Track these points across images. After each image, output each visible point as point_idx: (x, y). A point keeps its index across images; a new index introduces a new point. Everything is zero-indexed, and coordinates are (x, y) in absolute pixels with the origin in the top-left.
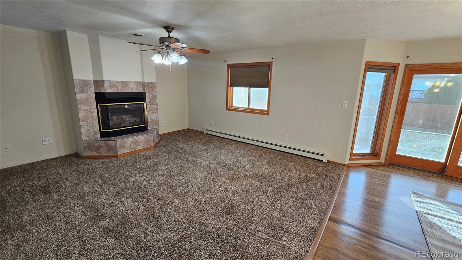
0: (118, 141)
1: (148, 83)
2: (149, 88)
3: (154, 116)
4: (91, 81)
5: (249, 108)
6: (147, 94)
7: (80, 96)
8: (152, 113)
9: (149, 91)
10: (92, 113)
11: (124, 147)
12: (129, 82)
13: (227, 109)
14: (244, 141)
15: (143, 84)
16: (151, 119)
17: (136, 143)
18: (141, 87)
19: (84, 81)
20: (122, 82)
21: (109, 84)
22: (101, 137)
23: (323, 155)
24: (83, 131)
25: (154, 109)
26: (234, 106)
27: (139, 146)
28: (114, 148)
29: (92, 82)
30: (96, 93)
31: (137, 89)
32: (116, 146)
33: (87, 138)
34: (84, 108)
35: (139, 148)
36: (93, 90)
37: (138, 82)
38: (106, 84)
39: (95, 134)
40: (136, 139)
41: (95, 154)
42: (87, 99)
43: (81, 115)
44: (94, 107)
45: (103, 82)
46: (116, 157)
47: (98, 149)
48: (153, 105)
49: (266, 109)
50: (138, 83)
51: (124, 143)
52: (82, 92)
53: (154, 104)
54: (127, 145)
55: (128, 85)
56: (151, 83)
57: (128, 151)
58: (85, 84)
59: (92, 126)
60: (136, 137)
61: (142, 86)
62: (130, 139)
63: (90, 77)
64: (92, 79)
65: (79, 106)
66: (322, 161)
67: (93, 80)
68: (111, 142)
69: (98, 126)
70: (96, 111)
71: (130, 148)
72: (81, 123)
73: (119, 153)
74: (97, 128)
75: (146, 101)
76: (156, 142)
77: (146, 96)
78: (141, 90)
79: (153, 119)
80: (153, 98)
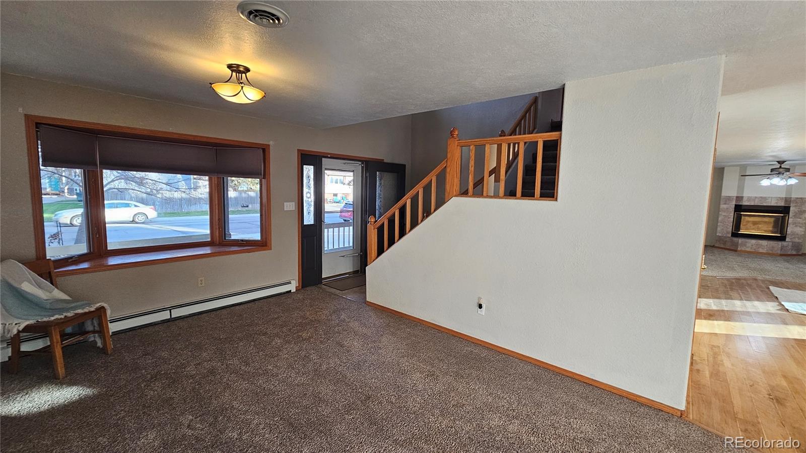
0: (740, 240)
1: (797, 198)
2: (797, 203)
3: (799, 230)
4: (734, 197)
7: (723, 206)
8: (796, 227)
9: (796, 206)
10: (729, 218)
11: (745, 246)
12: (769, 197)
15: (787, 199)
16: (792, 232)
18: (782, 202)
19: (729, 197)
20: (762, 197)
21: (748, 199)
22: (732, 236)
24: (719, 229)
25: (799, 224)
28: (737, 245)
29: (735, 198)
30: (735, 205)
31: (777, 203)
32: (738, 243)
33: (720, 235)
34: (724, 214)
36: (734, 203)
37: (780, 197)
38: (745, 199)
39: (728, 233)
41: (722, 246)
42: (727, 208)
43: (720, 219)
44: (731, 214)
45: (743, 197)
46: (735, 251)
47: (725, 243)
48: (799, 220)
50: (780, 199)
51: (747, 242)
52: (725, 204)
53: (801, 218)
54: (748, 245)
55: (767, 199)
56: (803, 198)
57: (748, 249)
58: (729, 199)
59: (727, 227)
61: (784, 201)
62: (752, 241)
63: (734, 194)
65: (720, 213)
67: (736, 196)
68: (735, 239)
69: (731, 228)
70: (733, 217)
71: (751, 248)
72: (719, 224)
73: (739, 249)
74: (730, 230)
75: (789, 214)
76: (789, 253)
77: (791, 209)
78: (782, 204)
79: (795, 232)
80: (801, 212)
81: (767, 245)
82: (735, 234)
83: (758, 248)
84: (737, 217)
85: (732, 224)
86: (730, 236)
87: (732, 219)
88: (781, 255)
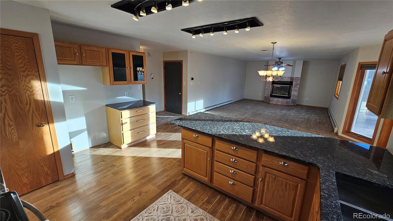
0: (272, 98)
3: (296, 93)
6: (294, 83)
8: (295, 91)
9: (295, 81)
10: (270, 87)
11: (273, 101)
12: (284, 77)
13: (334, 95)
15: (292, 78)
16: (293, 94)
17: (278, 101)
21: (276, 77)
22: (270, 96)
23: (335, 127)
25: (296, 90)
28: (269, 100)
31: (287, 80)
33: (266, 96)
34: (268, 85)
41: (266, 101)
42: (269, 82)
43: (266, 88)
44: (270, 85)
46: (269, 104)
48: (296, 88)
50: (288, 78)
51: (274, 99)
54: (274, 101)
55: (284, 78)
56: (297, 77)
57: (274, 103)
59: (268, 92)
60: (278, 99)
61: (290, 79)
65: (266, 85)
66: (334, 131)
72: (266, 90)
73: (270, 103)
74: (270, 93)
75: (292, 86)
76: (290, 105)
77: (293, 83)
78: (289, 80)
79: (294, 94)
80: (297, 84)
81: (281, 101)
83: (278, 102)
84: (273, 87)
85: (270, 91)
88: (286, 106)
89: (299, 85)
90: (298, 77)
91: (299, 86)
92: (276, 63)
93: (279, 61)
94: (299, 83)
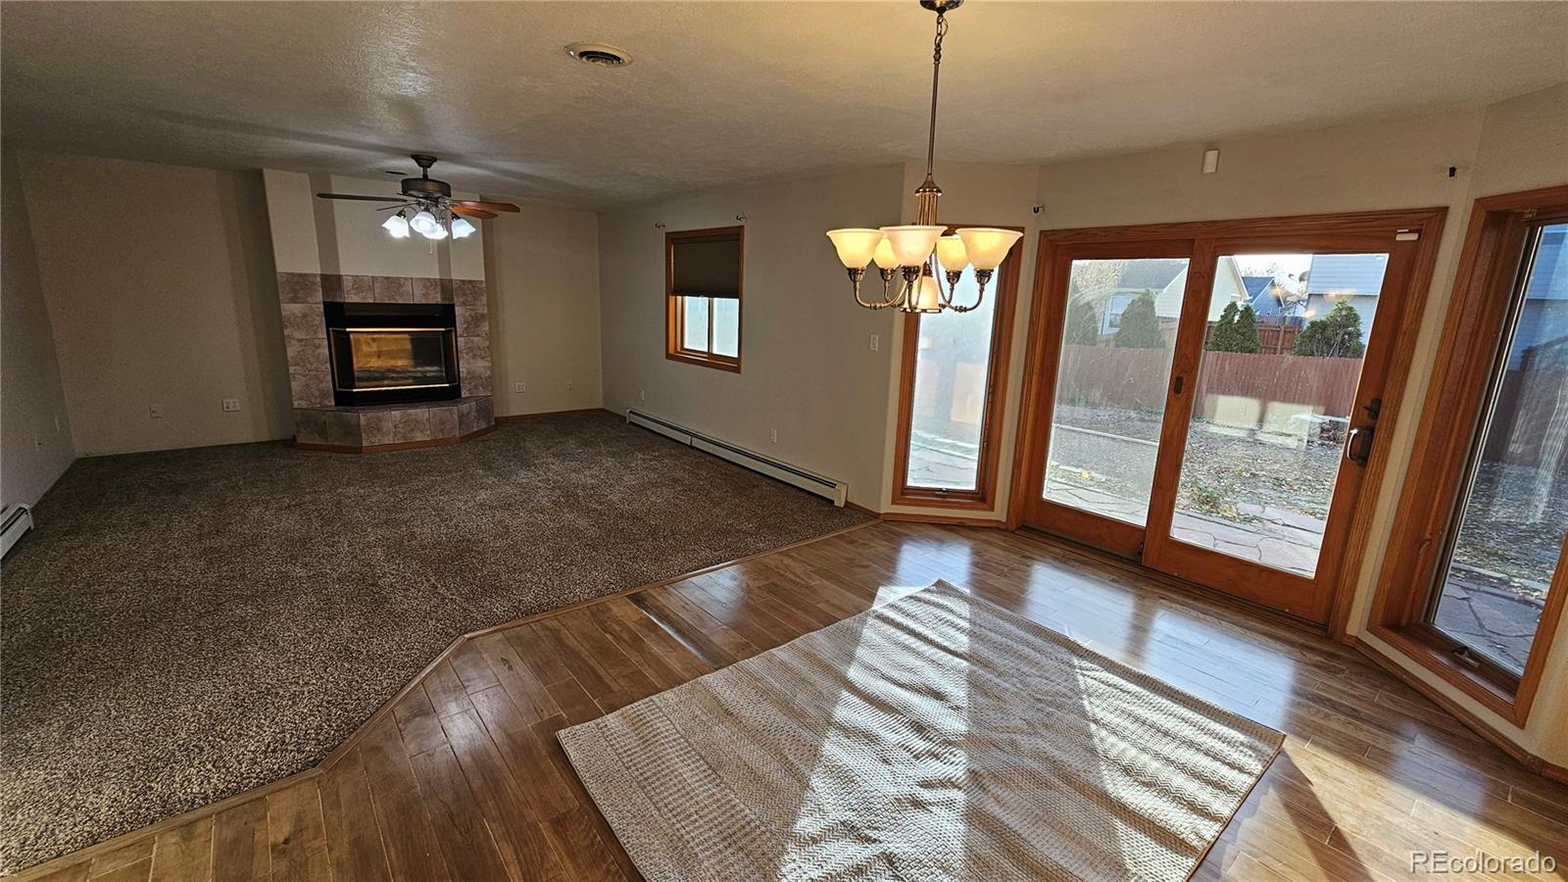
0: (364, 417)
1: (463, 281)
2: (465, 294)
3: (480, 366)
4: (315, 275)
5: (710, 354)
6: (458, 311)
7: (289, 309)
8: (474, 357)
9: (464, 303)
10: (316, 346)
11: (379, 430)
12: (405, 279)
13: (669, 356)
14: (697, 443)
15: (445, 286)
16: (469, 373)
17: (412, 424)
18: (436, 293)
19: (300, 275)
20: (387, 278)
21: (355, 282)
22: (337, 404)
23: (833, 486)
24: (295, 386)
25: (479, 349)
26: (686, 346)
27: (418, 434)
28: (355, 431)
29: (319, 279)
30: (325, 303)
31: (425, 295)
32: (358, 425)
33: (304, 404)
34: (298, 335)
35: (419, 437)
36: (319, 296)
37: (429, 279)
38: (347, 284)
39: (324, 395)
40: (410, 414)
41: (318, 441)
42: (305, 316)
43: (291, 352)
44: (320, 336)
45: (339, 277)
46: (358, 450)
47: (322, 431)
48: (476, 339)
49: (736, 356)
50: (429, 283)
51: (380, 420)
52: (293, 300)
53: (478, 335)
54: (388, 426)
55: (401, 286)
56: (470, 282)
57: (388, 440)
58: (301, 282)
59: (316, 377)
60: (412, 411)
61: (439, 290)
62: (393, 413)
63: (313, 267)
64: (319, 272)
65: (286, 332)
66: (832, 502)
67: (321, 275)
68: (349, 415)
69: (330, 378)
70: (326, 343)
71: (395, 434)
72: (292, 369)
73: (365, 444)
74: (328, 383)
75: (455, 326)
76: (475, 430)
77: (457, 314)
78: (436, 298)
79: (474, 372)
80: (477, 320)
81: (428, 420)
82: (346, 399)
83: (412, 430)
84: (339, 343)
85: (328, 365)
86: (333, 403)
87: (327, 351)
88: (465, 439)
89: (487, 323)
90: (475, 281)
91: (487, 328)
92: (408, 185)
93: (425, 176)
94: (486, 311)
